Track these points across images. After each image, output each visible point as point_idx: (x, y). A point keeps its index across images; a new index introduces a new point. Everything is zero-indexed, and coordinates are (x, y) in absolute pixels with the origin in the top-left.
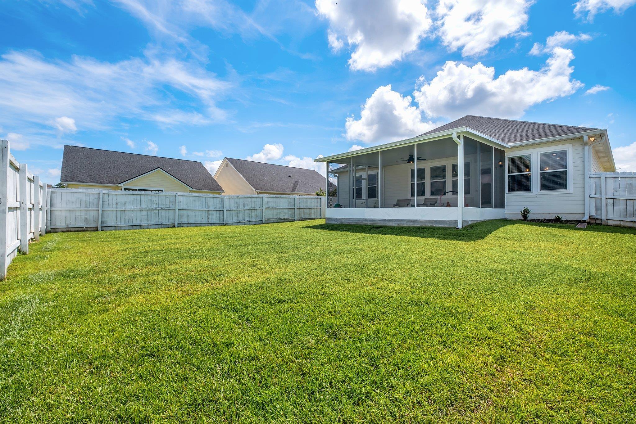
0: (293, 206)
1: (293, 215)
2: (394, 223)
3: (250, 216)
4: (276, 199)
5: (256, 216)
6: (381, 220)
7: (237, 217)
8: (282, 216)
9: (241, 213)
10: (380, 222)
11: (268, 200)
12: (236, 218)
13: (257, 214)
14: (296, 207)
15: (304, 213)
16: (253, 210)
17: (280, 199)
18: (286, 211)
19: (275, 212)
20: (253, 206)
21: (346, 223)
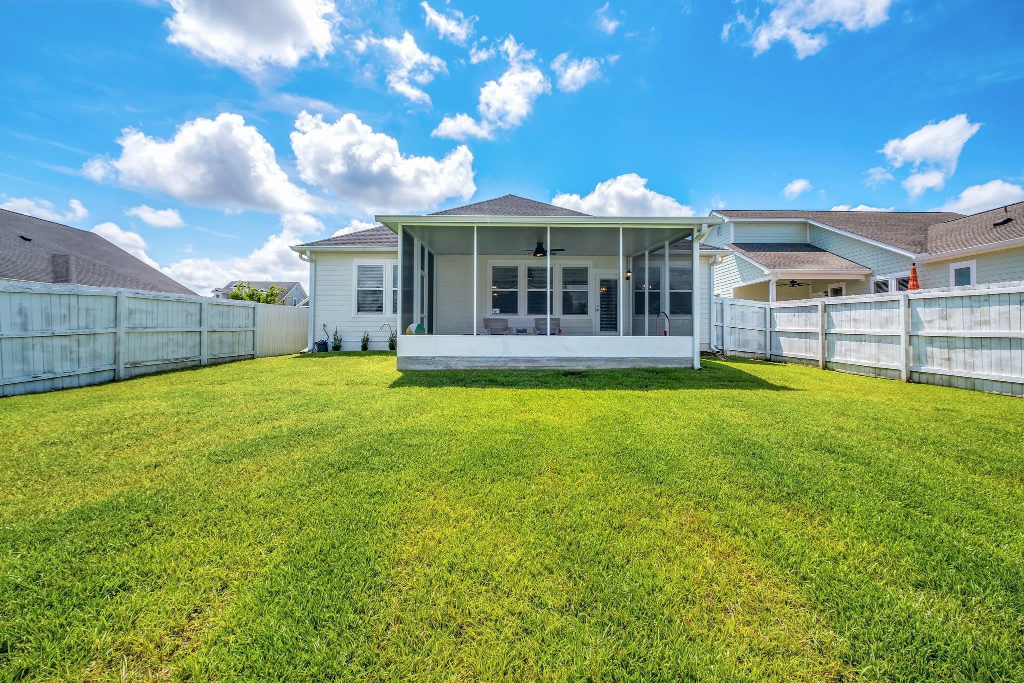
0: (198, 325)
1: (197, 348)
2: (581, 363)
3: (74, 356)
4: (155, 303)
5: (95, 356)
6: (552, 360)
7: (24, 360)
8: (172, 353)
9: (38, 347)
10: (549, 363)
11: (133, 304)
12: (18, 367)
13: (98, 349)
14: (205, 329)
15: (221, 342)
16: (82, 338)
17: (165, 304)
18: (180, 340)
19: (152, 341)
20: (82, 324)
21: (462, 368)
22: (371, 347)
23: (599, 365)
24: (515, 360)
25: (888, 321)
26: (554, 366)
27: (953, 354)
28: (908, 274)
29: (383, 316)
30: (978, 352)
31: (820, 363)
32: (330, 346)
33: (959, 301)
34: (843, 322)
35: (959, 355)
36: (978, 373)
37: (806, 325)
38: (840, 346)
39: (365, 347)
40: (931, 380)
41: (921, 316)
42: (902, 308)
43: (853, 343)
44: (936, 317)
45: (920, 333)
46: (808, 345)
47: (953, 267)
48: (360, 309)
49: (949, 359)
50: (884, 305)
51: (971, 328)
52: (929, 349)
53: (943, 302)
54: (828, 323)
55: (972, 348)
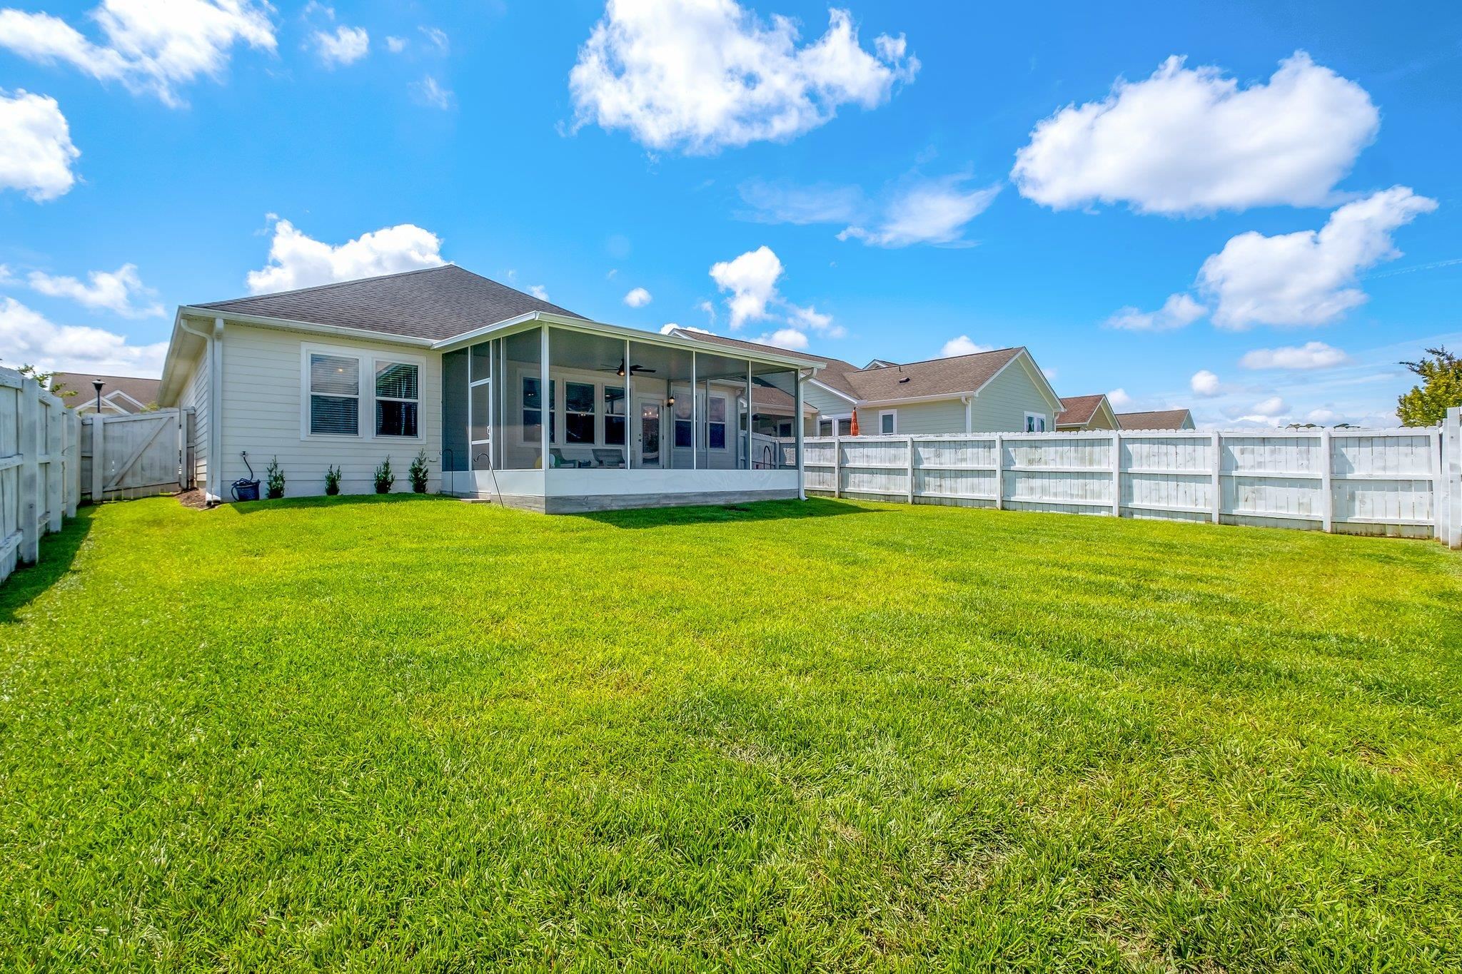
22: (344, 489)
23: (735, 499)
24: (667, 496)
25: (895, 458)
26: (700, 501)
27: (943, 482)
28: (850, 416)
29: (358, 441)
30: (959, 480)
31: (837, 493)
32: (264, 490)
33: (948, 444)
34: (856, 458)
35: (947, 483)
36: (960, 495)
37: (820, 460)
38: (853, 478)
39: (333, 489)
40: (928, 501)
41: (921, 453)
42: (909, 448)
43: (865, 475)
44: (932, 455)
45: (921, 467)
46: (821, 478)
47: (882, 413)
48: (319, 425)
49: (940, 486)
50: (893, 445)
51: (955, 463)
52: (927, 479)
53: (937, 444)
54: (843, 458)
55: (956, 477)
